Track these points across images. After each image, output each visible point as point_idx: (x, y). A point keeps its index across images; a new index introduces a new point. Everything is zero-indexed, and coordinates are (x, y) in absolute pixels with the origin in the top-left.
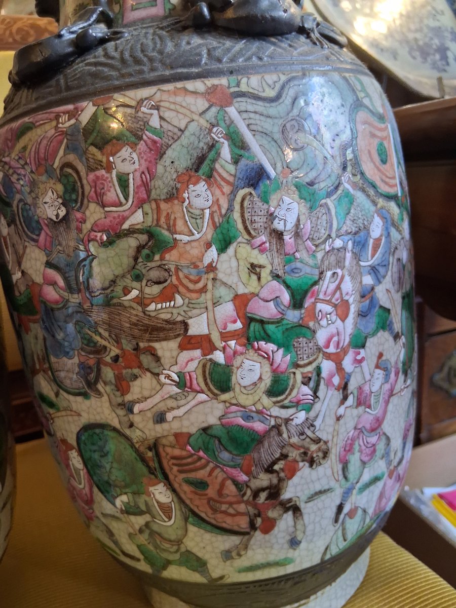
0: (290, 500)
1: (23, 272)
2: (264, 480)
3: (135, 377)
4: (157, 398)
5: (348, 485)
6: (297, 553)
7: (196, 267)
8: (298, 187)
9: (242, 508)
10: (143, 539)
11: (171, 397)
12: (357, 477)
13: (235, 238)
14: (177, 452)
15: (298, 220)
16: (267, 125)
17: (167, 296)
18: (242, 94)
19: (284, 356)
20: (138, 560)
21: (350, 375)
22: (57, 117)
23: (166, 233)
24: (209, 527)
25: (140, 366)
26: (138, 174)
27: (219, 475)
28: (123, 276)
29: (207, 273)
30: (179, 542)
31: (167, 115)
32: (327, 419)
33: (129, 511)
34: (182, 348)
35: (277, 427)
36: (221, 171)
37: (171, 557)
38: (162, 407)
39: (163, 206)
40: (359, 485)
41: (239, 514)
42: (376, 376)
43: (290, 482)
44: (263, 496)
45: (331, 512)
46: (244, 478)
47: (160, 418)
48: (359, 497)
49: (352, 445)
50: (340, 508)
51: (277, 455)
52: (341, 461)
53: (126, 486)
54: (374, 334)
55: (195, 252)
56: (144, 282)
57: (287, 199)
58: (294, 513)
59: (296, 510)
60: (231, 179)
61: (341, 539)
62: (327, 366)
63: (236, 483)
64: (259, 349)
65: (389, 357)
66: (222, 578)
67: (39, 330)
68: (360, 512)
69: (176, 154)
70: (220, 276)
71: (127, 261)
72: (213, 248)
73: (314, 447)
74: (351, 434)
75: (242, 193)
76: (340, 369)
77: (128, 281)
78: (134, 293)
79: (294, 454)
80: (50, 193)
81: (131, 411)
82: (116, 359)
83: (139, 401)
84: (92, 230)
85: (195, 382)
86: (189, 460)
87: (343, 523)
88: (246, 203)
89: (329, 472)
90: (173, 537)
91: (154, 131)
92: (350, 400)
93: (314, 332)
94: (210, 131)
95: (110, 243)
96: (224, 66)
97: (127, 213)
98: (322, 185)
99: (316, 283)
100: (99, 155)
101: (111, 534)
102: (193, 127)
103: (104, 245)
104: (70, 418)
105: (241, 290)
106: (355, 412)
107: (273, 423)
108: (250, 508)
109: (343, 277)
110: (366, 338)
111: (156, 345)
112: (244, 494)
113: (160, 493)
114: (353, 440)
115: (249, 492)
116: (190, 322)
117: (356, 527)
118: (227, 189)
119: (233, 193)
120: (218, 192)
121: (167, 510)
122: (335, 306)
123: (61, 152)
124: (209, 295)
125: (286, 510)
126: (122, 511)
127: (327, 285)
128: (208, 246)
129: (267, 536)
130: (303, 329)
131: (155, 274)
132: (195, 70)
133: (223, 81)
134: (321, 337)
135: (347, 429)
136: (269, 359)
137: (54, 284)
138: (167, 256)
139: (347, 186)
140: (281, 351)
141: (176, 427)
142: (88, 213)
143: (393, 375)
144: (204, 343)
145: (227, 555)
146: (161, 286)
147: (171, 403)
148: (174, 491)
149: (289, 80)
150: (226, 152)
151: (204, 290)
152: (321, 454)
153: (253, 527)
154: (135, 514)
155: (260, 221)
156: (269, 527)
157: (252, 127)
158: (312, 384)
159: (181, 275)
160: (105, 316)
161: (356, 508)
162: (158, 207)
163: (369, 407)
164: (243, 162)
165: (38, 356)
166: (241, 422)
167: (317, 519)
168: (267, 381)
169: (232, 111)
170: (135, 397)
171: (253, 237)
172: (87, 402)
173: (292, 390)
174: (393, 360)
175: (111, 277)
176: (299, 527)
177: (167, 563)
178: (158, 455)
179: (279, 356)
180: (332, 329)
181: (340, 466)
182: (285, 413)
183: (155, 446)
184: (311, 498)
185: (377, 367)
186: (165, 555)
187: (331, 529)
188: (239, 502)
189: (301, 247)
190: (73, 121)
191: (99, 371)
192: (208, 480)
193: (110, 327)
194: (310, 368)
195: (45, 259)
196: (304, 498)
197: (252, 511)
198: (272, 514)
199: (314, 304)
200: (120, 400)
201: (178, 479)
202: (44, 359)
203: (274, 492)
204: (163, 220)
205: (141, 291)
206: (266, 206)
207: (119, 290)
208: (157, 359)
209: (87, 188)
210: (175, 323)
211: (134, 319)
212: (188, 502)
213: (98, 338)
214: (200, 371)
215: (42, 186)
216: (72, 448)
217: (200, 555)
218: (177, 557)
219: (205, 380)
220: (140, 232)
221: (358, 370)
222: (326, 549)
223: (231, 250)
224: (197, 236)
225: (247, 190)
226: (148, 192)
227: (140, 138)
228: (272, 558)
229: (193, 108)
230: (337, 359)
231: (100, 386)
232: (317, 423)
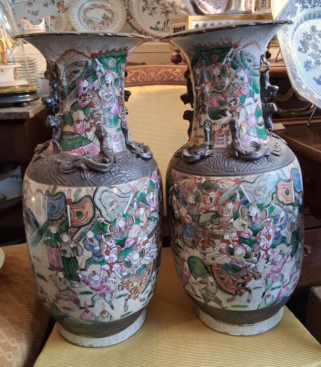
0: (248, 288)
1: (179, 212)
2: (241, 281)
3: (208, 247)
4: (213, 254)
5: (267, 287)
6: (249, 304)
7: (228, 223)
8: (257, 205)
9: (234, 287)
10: (203, 291)
11: (217, 254)
12: (270, 285)
13: (239, 217)
14: (217, 269)
15: (257, 213)
16: (250, 189)
17: (219, 228)
18: (244, 181)
19: (250, 248)
20: (201, 298)
21: (270, 256)
22: (195, 178)
23: (220, 213)
24: (224, 291)
25: (209, 244)
26: (215, 198)
27: (228, 277)
28: (208, 221)
29: (230, 224)
30: (214, 294)
31: (224, 185)
32: (261, 267)
33: (201, 282)
34: (221, 242)
35: (246, 267)
36: (236, 200)
37: (211, 298)
38: (214, 256)
39: (221, 207)
40: (271, 288)
41: (232, 289)
42: (279, 256)
43: (249, 283)
44: (240, 285)
45: (261, 294)
46: (235, 279)
47: (213, 259)
48: (271, 291)
49: (269, 276)
50: (264, 294)
51: (245, 275)
52: (265, 279)
53: (201, 275)
54: (279, 244)
55: (228, 219)
56: (213, 224)
57: (254, 208)
58: (249, 292)
59: (250, 291)
60: (239, 203)
61: (264, 303)
62: (262, 253)
63: (233, 280)
64: (243, 246)
65: (284, 251)
66: (226, 308)
67: (181, 228)
68: (271, 296)
69: (225, 195)
70: (234, 226)
71: (209, 218)
72: (233, 219)
73: (256, 274)
74: (269, 272)
75: (241, 206)
76: (266, 253)
77: (209, 223)
78: (210, 226)
79: (250, 275)
80: (191, 197)
81: (205, 255)
82: (203, 241)
83: (208, 253)
84: (201, 209)
85: (224, 251)
86: (220, 271)
87: (265, 299)
88: (242, 209)
89: (261, 282)
90: (213, 292)
91: (220, 189)
92: (269, 263)
93: (259, 243)
94: (235, 191)
95: (206, 213)
96: (240, 173)
97: (211, 207)
98: (265, 204)
99: (261, 230)
100: (205, 192)
101: (193, 288)
102: (230, 189)
103: (204, 213)
104: (187, 253)
105: (239, 230)
106: (271, 266)
107: (245, 266)
108: (236, 288)
109: (269, 229)
110: (276, 246)
111: (215, 240)
112: (235, 284)
113: (211, 279)
114: (270, 274)
115: (236, 283)
116: (224, 236)
117: (270, 301)
118: (238, 205)
119: (239, 206)
120: (235, 205)
121: (212, 284)
122: (266, 236)
123: (196, 188)
124: (230, 230)
125: (247, 290)
126: (198, 282)
127: (264, 230)
128: (231, 218)
129: (240, 297)
130: (256, 242)
131: (216, 223)
132: (233, 173)
133: (239, 177)
134: (261, 244)
135: (268, 271)
136: (245, 248)
137: (189, 218)
138: (220, 219)
139: (273, 204)
140: (249, 247)
141: (217, 262)
142: (201, 204)
143: (286, 257)
144: (228, 242)
145: (228, 300)
146: (218, 226)
147: (217, 256)
148: (215, 279)
149: (258, 177)
150: (238, 196)
151: (229, 229)
152: (259, 277)
153: (236, 293)
154: (202, 284)
155: (246, 213)
156: (241, 294)
157: (246, 190)
158: (257, 257)
159: (223, 224)
160: (202, 230)
161: (270, 295)
162: (219, 207)
163: (276, 265)
164: (243, 199)
165: (179, 234)
166: (236, 264)
167: (256, 295)
168: (244, 254)
169: (241, 186)
170: (207, 252)
171: (244, 217)
172: (193, 250)
173: (251, 258)
174: (286, 252)
175: (205, 221)
176: (250, 296)
177: (210, 300)
178: (211, 268)
179: (248, 248)
180: (265, 243)
181: (265, 281)
182: (249, 264)
183: (211, 266)
184: (254, 289)
185: (280, 254)
186: (210, 297)
187: (261, 299)
188: (233, 286)
189: (257, 220)
190: (199, 181)
191: (198, 243)
192: (225, 278)
193: (203, 233)
194: (257, 252)
195: (187, 212)
196: (252, 288)
197: (237, 289)
198: (242, 291)
199: (260, 235)
200: (203, 252)
201: (216, 276)
202: (181, 235)
203: (244, 285)
204: (220, 210)
205: (212, 226)
206: (248, 210)
207: (206, 224)
208: (215, 244)
209: (201, 199)
210: (220, 235)
211: (209, 233)
212: (218, 283)
213: (199, 235)
214: (226, 249)
215: (189, 194)
216: (185, 261)
217: (220, 299)
218: (213, 298)
219: (227, 251)
220: (214, 212)
221: (273, 254)
222: (259, 305)
223: (237, 220)
224: (229, 215)
225: (243, 206)
226: (217, 203)
227: (217, 190)
228: (241, 304)
229: (231, 184)
230: (266, 251)
231: (198, 247)
232: (258, 268)
